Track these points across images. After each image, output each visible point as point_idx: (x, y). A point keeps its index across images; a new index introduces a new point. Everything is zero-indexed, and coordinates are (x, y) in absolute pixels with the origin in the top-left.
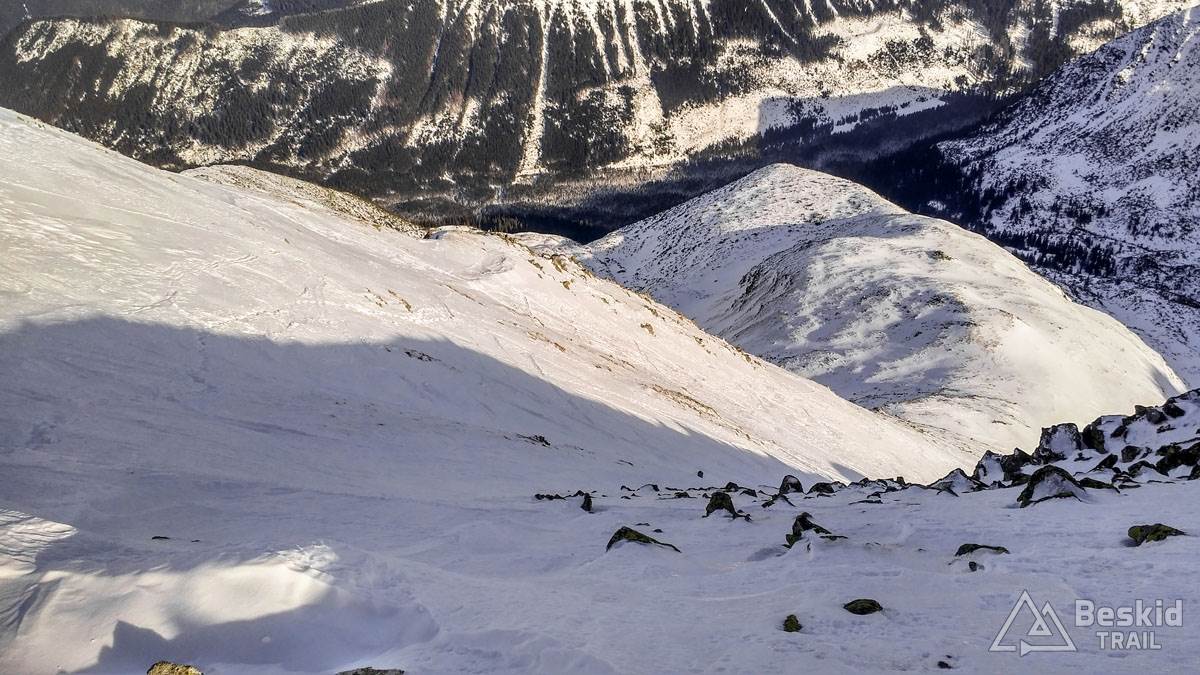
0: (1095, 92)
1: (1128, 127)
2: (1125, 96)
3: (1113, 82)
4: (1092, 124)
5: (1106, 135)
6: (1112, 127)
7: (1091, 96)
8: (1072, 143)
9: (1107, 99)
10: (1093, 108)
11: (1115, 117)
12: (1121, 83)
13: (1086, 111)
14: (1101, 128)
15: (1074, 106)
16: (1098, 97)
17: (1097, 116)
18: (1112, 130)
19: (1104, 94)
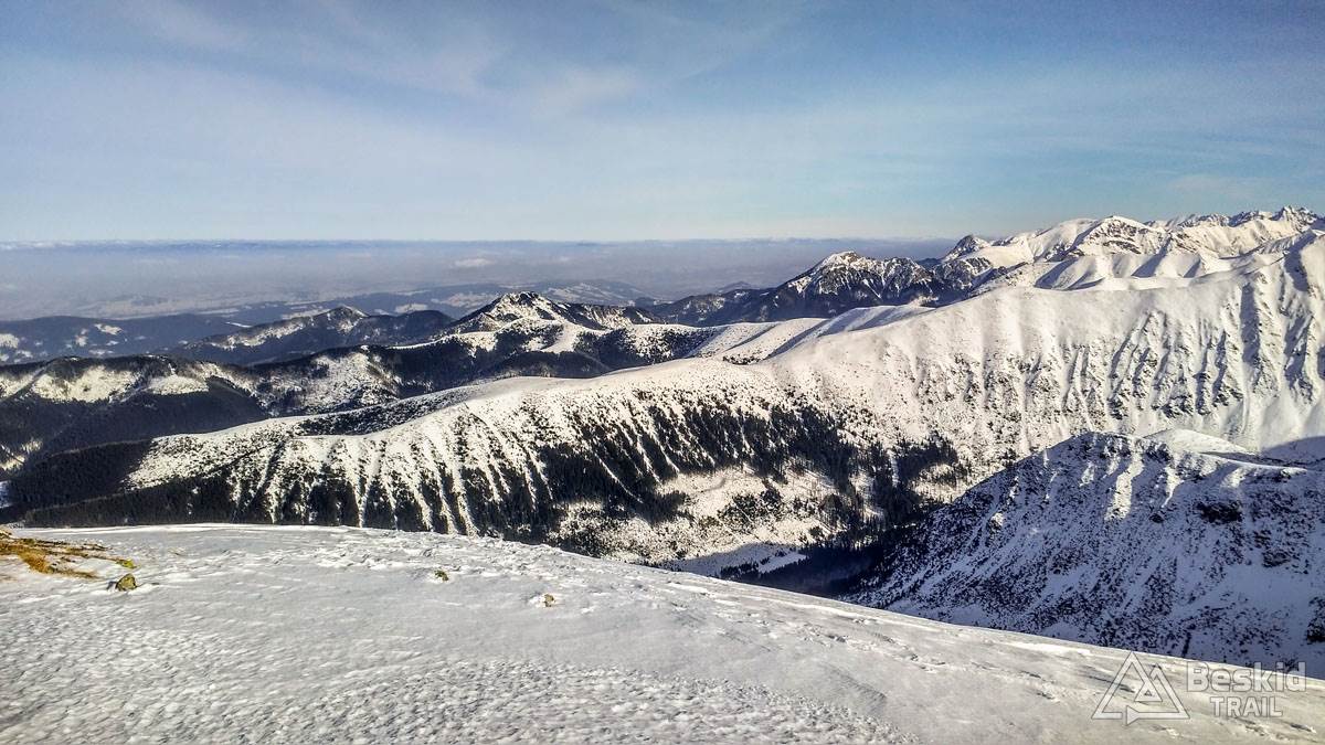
0: (972, 538)
1: (1016, 572)
2: (1003, 542)
3: (988, 527)
4: (979, 572)
5: (996, 582)
6: (1000, 573)
7: (969, 543)
8: (963, 592)
9: (987, 545)
10: (975, 555)
11: (1001, 563)
12: (997, 528)
13: (968, 559)
14: (989, 575)
15: (954, 554)
16: (976, 543)
17: (981, 563)
18: (1001, 577)
19: (982, 540)
